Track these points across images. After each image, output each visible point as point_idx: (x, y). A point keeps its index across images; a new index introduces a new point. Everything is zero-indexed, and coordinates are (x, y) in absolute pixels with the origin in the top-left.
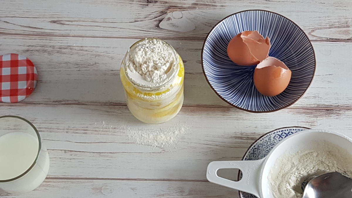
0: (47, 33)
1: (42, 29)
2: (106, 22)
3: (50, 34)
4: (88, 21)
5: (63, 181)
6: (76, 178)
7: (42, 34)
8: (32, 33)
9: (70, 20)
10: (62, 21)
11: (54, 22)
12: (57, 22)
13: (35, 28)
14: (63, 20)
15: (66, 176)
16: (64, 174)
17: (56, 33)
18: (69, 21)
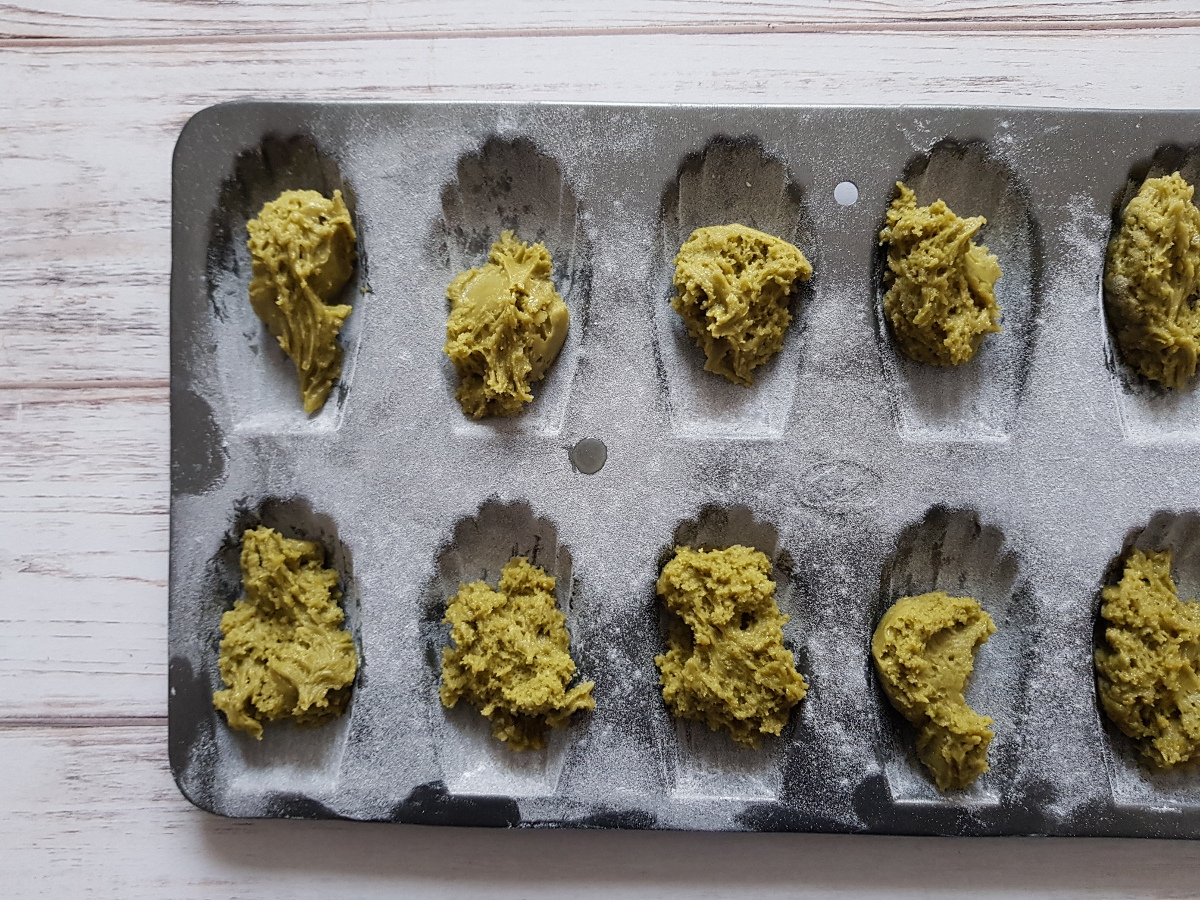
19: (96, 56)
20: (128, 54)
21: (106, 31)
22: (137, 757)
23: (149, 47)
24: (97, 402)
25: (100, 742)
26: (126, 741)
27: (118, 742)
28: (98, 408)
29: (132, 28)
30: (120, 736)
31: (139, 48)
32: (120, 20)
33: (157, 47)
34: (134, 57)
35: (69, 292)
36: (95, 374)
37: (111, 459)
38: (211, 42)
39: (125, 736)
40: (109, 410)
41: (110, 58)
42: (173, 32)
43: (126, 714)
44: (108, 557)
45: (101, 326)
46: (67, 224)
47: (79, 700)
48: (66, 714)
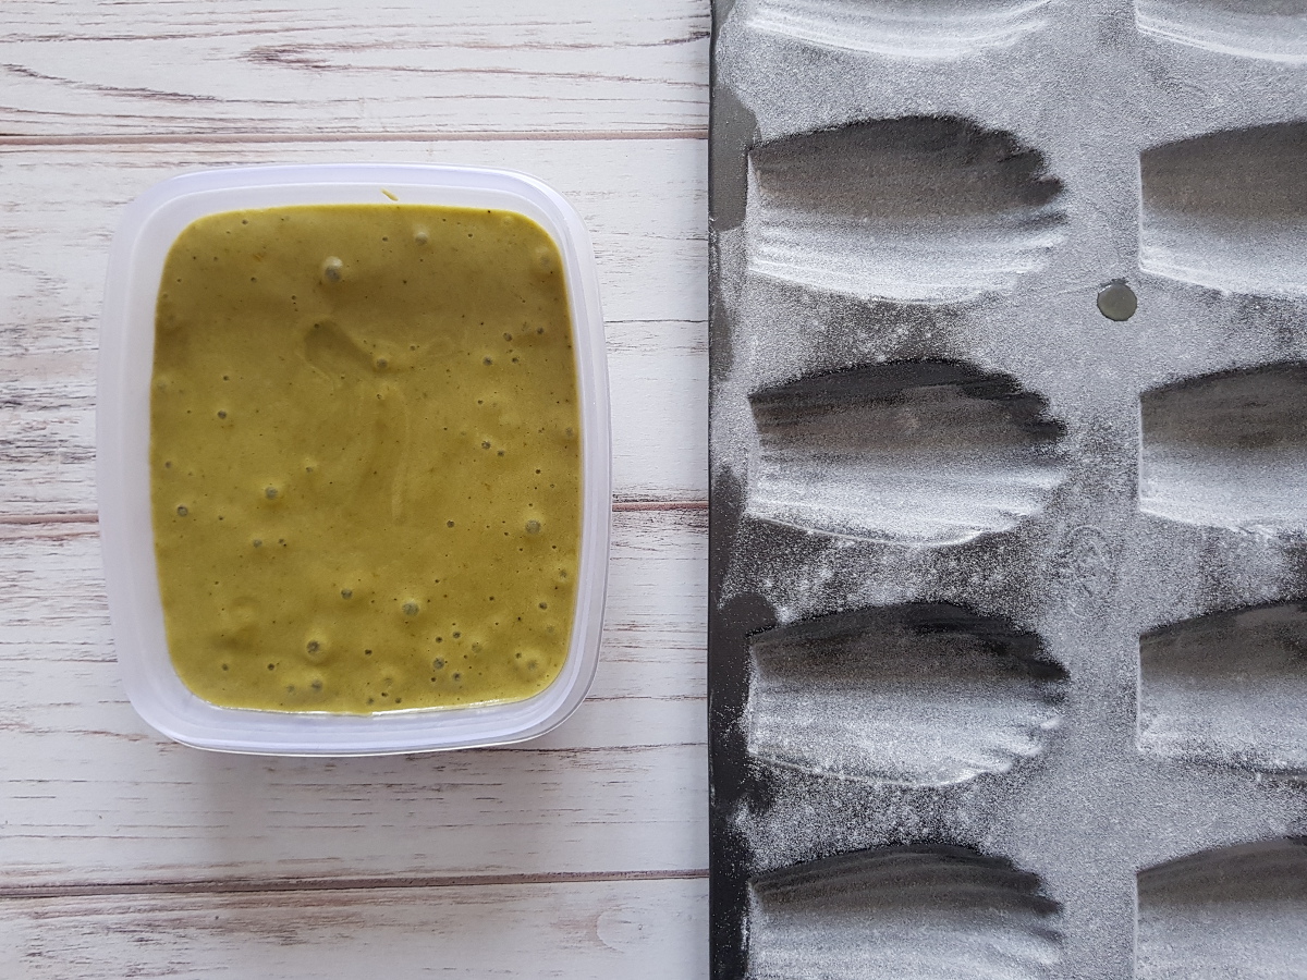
0: (239, 125)
1: (209, 99)
2: (543, 47)
3: (256, 130)
4: (449, 44)
5: (414, 898)
6: (472, 878)
7: (215, 130)
8: (160, 128)
9: (352, 40)
10: (308, 46)
11: (270, 56)
12: (284, 57)
13: (175, 96)
14: (316, 42)
15: (426, 871)
16: (417, 863)
17: (287, 124)
18: (346, 47)
19: (54, 155)
20: (90, 153)
21: (67, 128)
22: (108, 928)
23: (115, 147)
24: (60, 539)
25: (66, 914)
26: (97, 912)
27: (87, 913)
28: (61, 545)
29: (96, 125)
30: (89, 906)
31: (103, 147)
32: (83, 115)
33: (124, 147)
34: (99, 157)
35: (26, 416)
36: (57, 507)
37: (76, 601)
38: (185, 141)
39: (94, 906)
40: (73, 546)
41: (72, 158)
42: (142, 130)
43: (95, 882)
44: (74, 709)
45: (65, 455)
46: (24, 342)
47: (43, 867)
48: (27, 883)
